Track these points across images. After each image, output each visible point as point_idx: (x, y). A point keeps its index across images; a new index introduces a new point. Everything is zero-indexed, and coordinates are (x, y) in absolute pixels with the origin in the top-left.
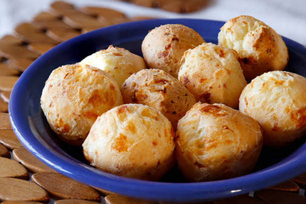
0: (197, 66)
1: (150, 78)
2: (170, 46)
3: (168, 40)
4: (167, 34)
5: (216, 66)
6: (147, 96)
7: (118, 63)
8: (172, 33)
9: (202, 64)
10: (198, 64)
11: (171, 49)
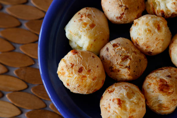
0: (144, 39)
1: (119, 58)
2: (123, 14)
3: (122, 10)
4: (121, 6)
5: (156, 40)
6: (119, 71)
7: (95, 35)
8: (124, 5)
9: (147, 39)
10: (145, 38)
11: (125, 15)
